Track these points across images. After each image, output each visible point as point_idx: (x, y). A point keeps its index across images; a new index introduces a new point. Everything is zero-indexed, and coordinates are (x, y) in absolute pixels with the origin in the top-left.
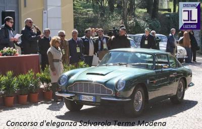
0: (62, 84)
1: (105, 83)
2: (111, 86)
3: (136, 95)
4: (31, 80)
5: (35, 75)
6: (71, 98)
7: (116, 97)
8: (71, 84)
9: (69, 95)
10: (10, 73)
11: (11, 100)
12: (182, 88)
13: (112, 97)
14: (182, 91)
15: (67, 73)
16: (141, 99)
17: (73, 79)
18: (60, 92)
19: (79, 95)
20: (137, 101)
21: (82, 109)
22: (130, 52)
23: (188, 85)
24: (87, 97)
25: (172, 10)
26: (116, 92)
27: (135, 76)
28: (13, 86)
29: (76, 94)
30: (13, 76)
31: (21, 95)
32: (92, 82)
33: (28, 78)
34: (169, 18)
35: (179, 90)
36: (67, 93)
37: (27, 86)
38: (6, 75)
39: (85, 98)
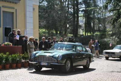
0: (32, 57)
1: (53, 57)
2: (55, 58)
3: (67, 63)
4: (18, 57)
5: (20, 55)
6: (36, 64)
7: (58, 63)
8: (36, 57)
9: (35, 63)
10: (8, 53)
11: (8, 66)
12: (89, 62)
13: (56, 63)
14: (89, 63)
15: (35, 52)
16: (69, 65)
17: (37, 55)
18: (31, 61)
19: (40, 63)
20: (68, 66)
21: (42, 70)
22: (64, 44)
23: (91, 61)
24: (44, 63)
25: (84, 35)
26: (57, 60)
27: (67, 54)
28: (9, 59)
29: (39, 62)
30: (9, 55)
31: (13, 64)
32: (46, 56)
33: (16, 56)
34: (83, 38)
35: (87, 63)
36: (34, 61)
37: (16, 60)
38: (6, 54)
39: (43, 64)
